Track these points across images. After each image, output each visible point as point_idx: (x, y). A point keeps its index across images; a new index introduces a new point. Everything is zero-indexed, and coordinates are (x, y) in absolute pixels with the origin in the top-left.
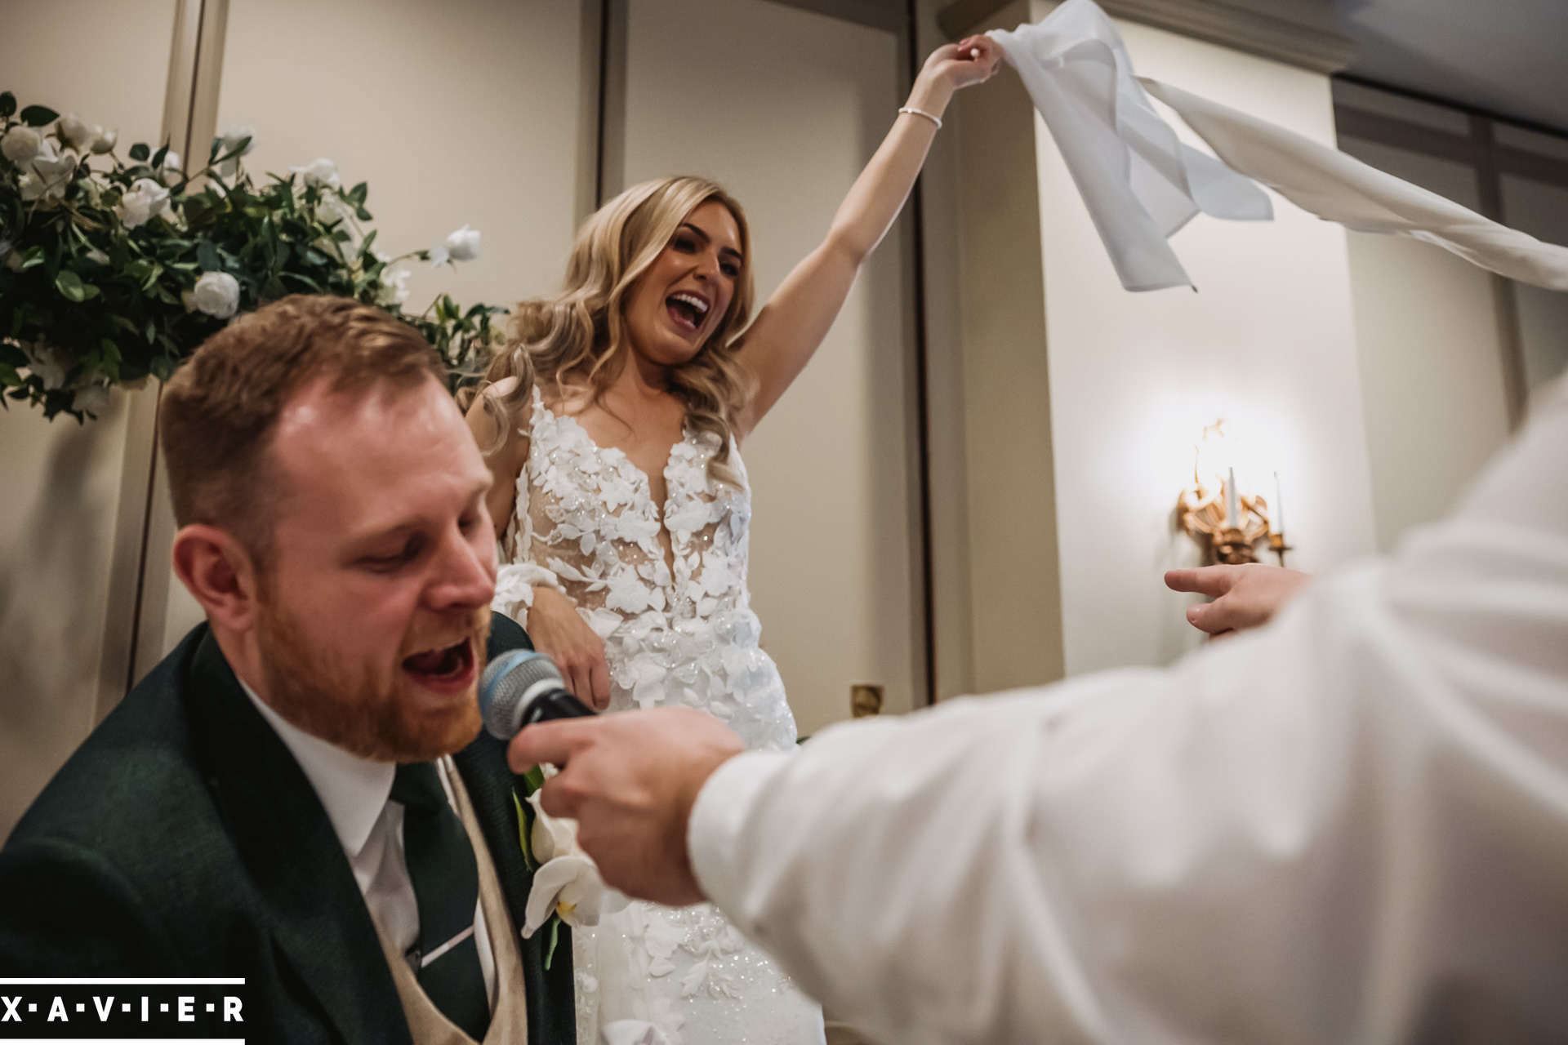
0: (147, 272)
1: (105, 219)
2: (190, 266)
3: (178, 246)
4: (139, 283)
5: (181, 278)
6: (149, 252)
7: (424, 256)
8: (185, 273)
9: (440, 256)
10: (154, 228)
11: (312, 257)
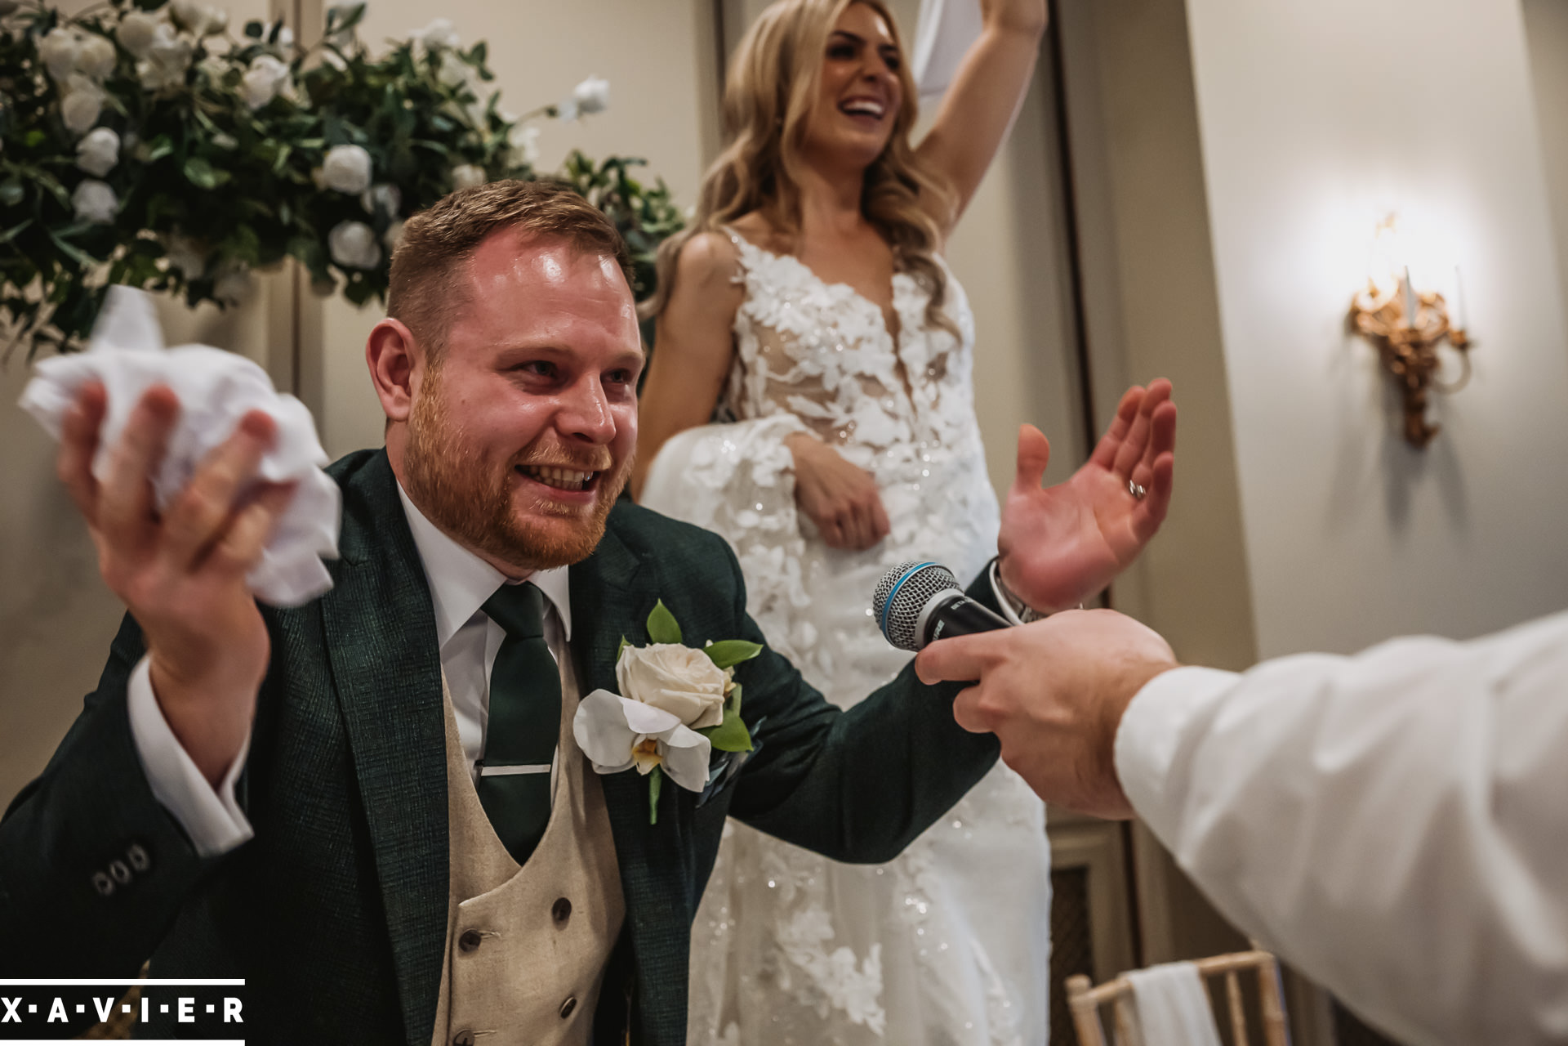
0: (275, 153)
1: (227, 103)
2: (316, 143)
3: (304, 124)
4: (268, 164)
5: (309, 157)
6: (274, 132)
7: (552, 112)
8: (313, 150)
9: (568, 111)
10: (277, 107)
11: (440, 124)
